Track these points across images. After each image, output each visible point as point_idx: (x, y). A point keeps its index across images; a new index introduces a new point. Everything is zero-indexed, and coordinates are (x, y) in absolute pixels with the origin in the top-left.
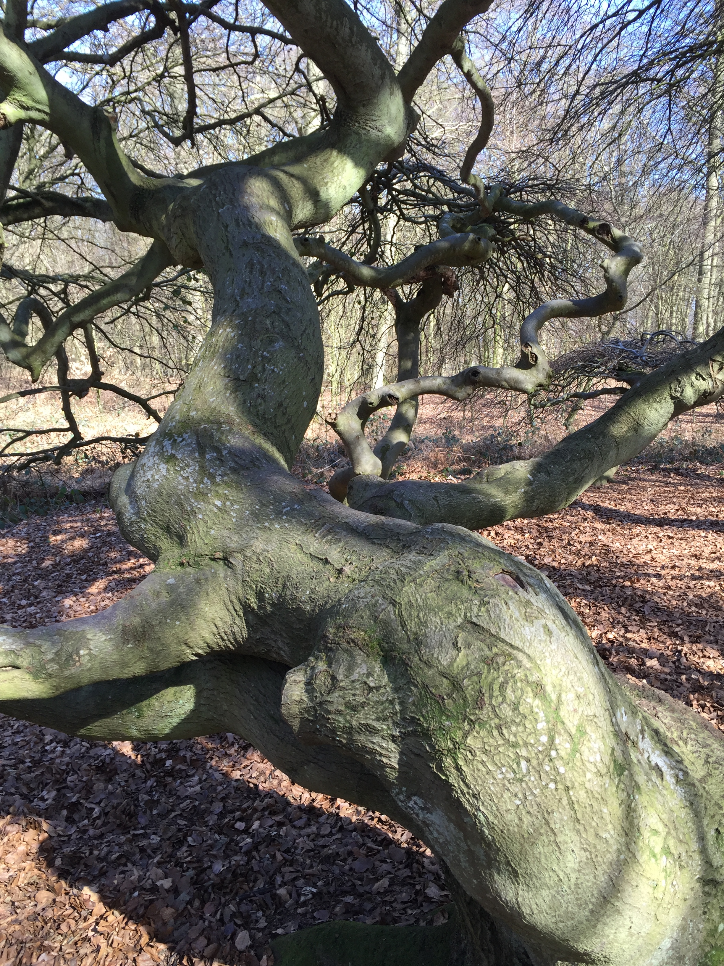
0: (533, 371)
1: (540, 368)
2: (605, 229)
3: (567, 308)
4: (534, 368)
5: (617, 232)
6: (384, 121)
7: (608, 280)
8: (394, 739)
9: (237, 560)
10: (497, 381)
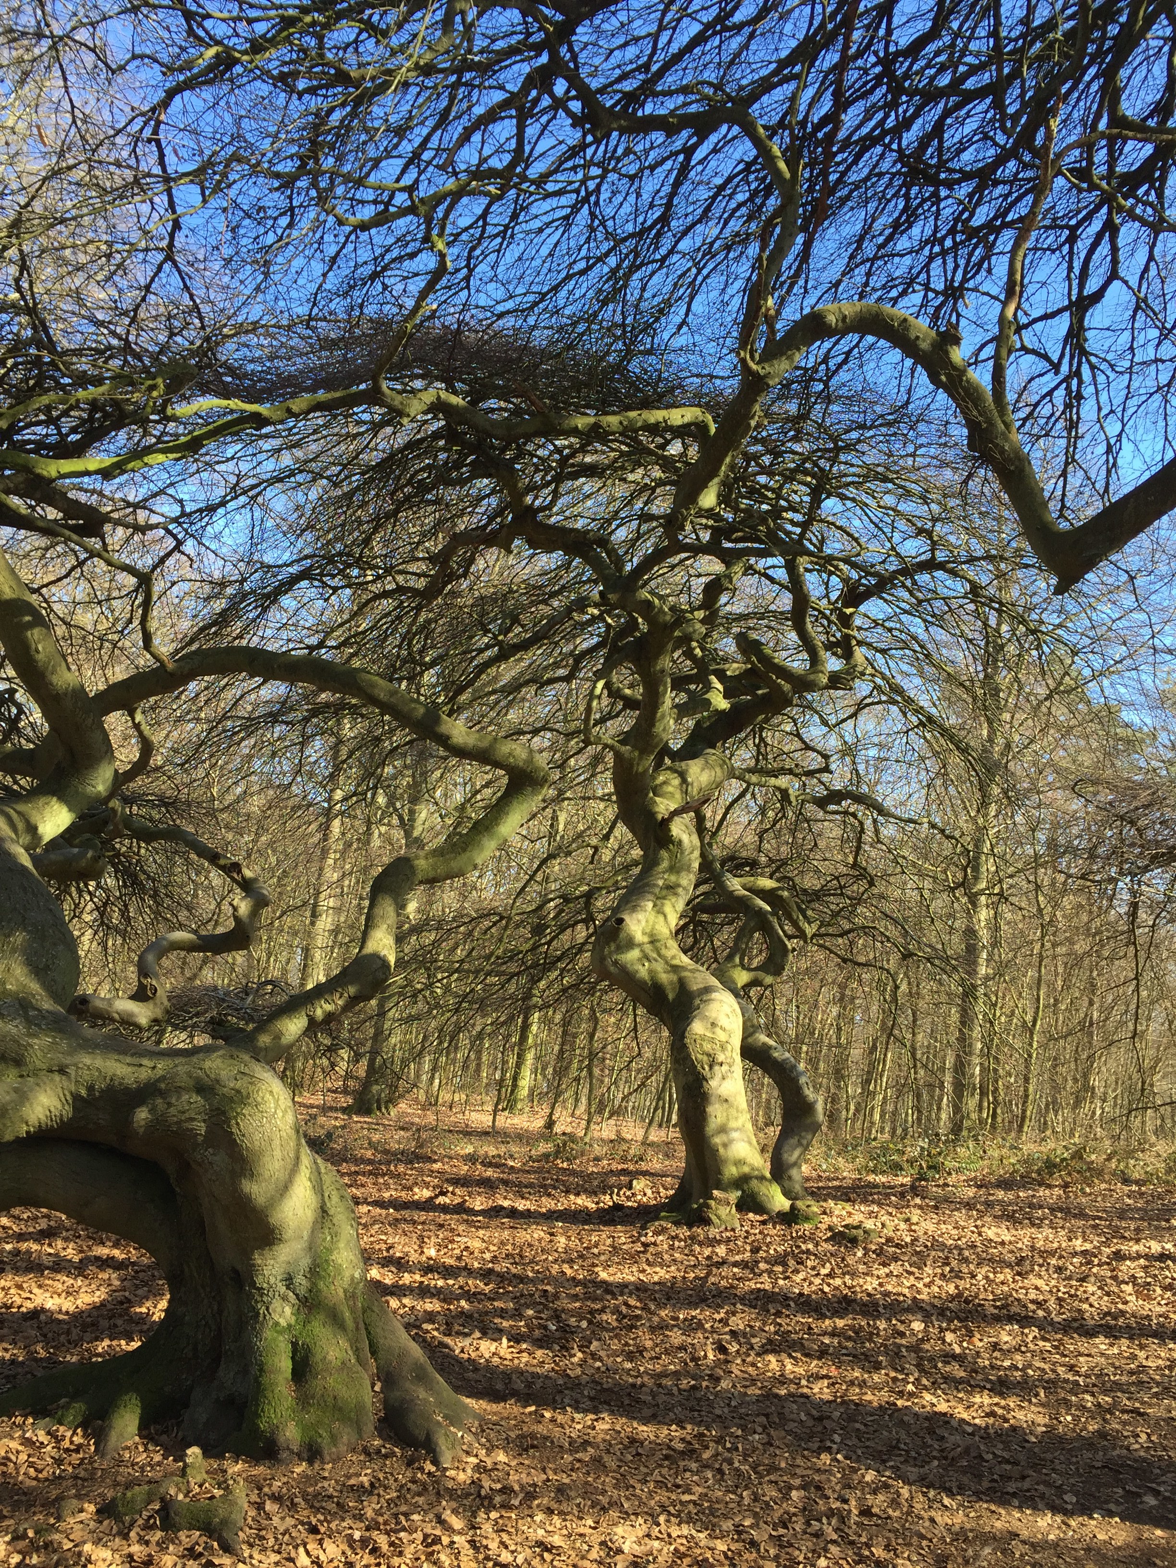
0: (150, 1004)
1: (158, 1001)
2: (236, 867)
3: (191, 942)
4: (151, 1002)
5: (248, 873)
6: (100, 780)
7: (236, 918)
8: (204, 1121)
9: (72, 1071)
10: (108, 1012)
